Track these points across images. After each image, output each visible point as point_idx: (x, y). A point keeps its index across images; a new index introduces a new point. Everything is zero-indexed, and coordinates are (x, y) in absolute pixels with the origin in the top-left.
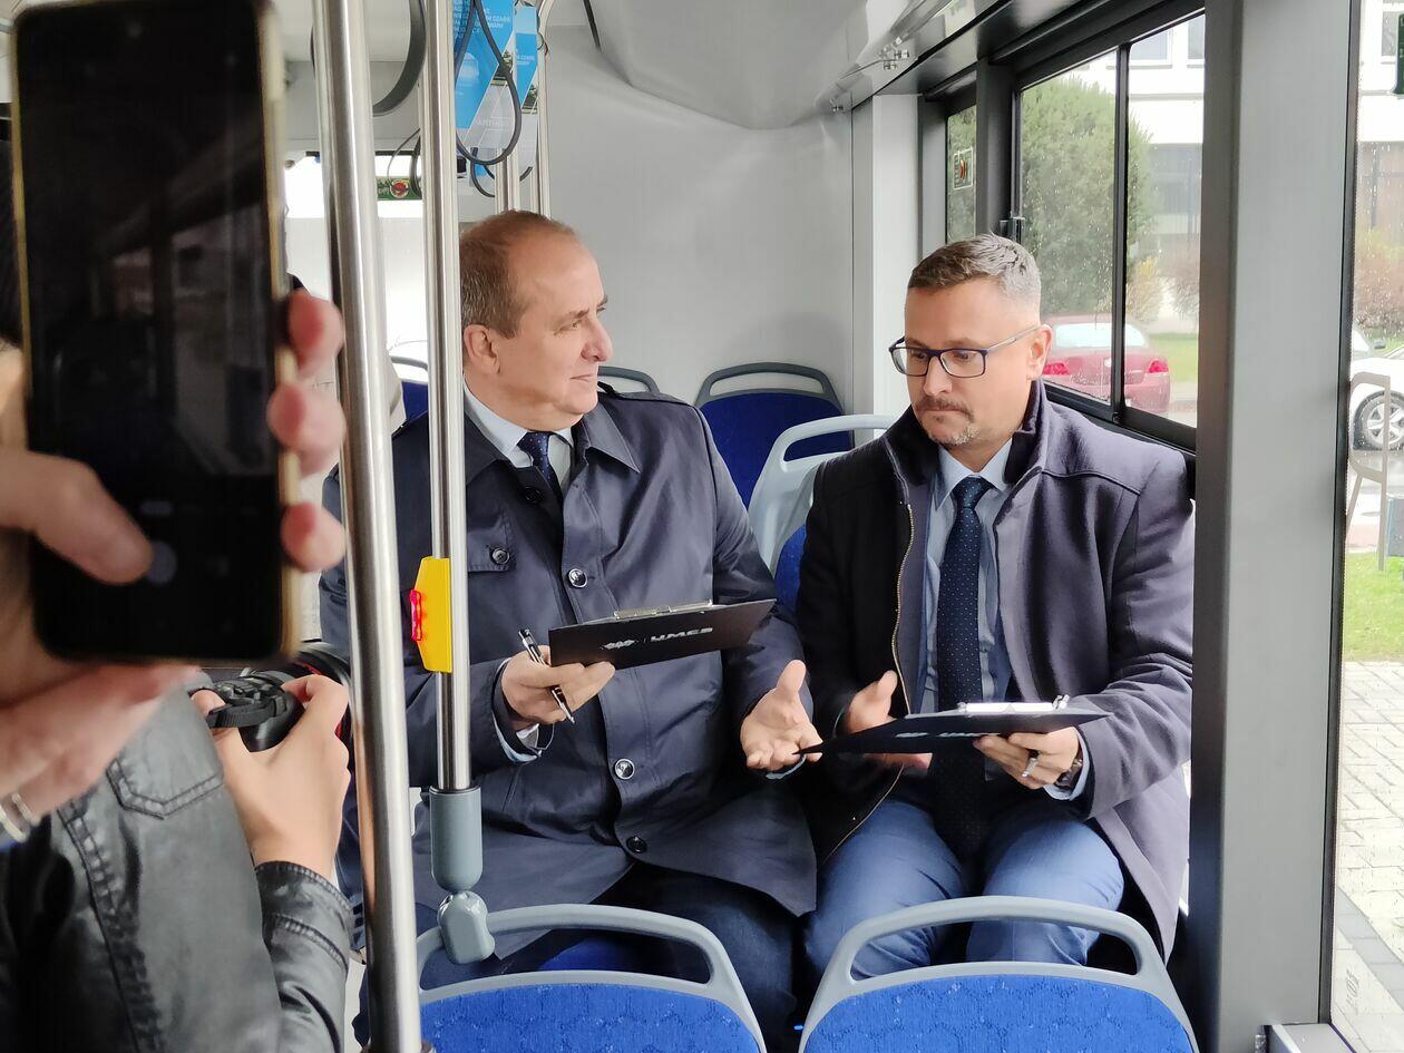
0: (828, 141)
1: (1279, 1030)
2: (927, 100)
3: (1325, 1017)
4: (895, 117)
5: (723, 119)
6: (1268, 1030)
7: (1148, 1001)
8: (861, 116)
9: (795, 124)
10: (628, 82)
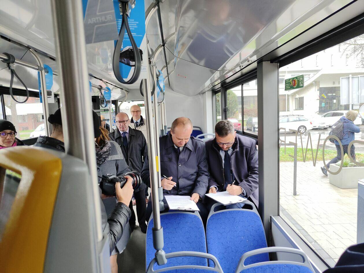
0: (200, 97)
1: (272, 217)
2: (213, 92)
3: (279, 215)
4: (209, 94)
5: (186, 95)
6: (271, 217)
7: (254, 213)
8: (204, 94)
9: (195, 95)
10: (173, 90)
